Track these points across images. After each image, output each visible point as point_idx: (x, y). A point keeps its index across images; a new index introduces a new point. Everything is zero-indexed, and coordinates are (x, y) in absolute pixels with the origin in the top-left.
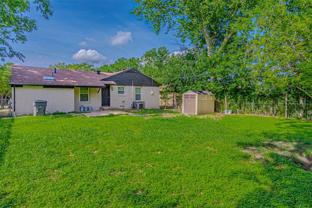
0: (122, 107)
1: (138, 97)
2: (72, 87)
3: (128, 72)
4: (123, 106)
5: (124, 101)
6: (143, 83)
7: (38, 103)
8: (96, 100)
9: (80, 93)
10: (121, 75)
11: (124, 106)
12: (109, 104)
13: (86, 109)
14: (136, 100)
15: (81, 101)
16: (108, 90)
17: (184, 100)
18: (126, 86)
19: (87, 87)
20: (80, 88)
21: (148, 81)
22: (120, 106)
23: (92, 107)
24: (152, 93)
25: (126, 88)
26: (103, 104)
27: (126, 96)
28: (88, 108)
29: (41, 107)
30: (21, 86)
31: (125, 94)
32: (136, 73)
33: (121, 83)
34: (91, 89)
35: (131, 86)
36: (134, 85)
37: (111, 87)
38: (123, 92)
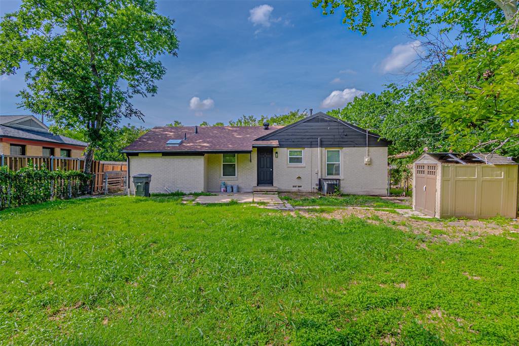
0: (297, 188)
1: (332, 169)
2: (201, 154)
3: (308, 121)
4: (299, 187)
5: (299, 178)
6: (346, 140)
7: (136, 179)
8: (247, 173)
9: (222, 163)
10: (294, 128)
11: (301, 186)
12: (271, 183)
13: (229, 189)
14: (328, 174)
15: (223, 175)
16: (271, 156)
17: (417, 177)
18: (304, 148)
19: (233, 153)
20: (222, 154)
21: (357, 137)
22: (293, 186)
23: (238, 186)
24: (366, 160)
25: (306, 153)
26: (260, 182)
27: (305, 167)
28: (232, 188)
29: (139, 184)
30: (136, 154)
31: (303, 164)
32: (326, 121)
33: (293, 143)
34: (240, 155)
35: (316, 148)
36: (322, 146)
37: (275, 150)
38: (299, 160)
